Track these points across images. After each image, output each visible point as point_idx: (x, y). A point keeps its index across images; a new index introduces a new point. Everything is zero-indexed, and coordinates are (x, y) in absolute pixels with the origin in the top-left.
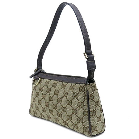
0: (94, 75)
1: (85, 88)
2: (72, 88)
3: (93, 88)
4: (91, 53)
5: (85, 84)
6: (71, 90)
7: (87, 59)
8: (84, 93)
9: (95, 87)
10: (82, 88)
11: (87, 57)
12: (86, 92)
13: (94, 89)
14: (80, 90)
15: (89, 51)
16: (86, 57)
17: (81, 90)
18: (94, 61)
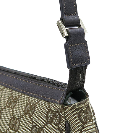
0: (86, 80)
1: (60, 116)
2: (30, 111)
3: (83, 115)
4: (77, 23)
5: (60, 104)
6: (27, 116)
7: (67, 38)
8: (59, 128)
9: (87, 113)
10: (54, 116)
11: (66, 34)
12: (63, 127)
13: (86, 118)
14: (50, 120)
15: (71, 18)
16: (63, 34)
17: (52, 119)
18: (85, 42)
